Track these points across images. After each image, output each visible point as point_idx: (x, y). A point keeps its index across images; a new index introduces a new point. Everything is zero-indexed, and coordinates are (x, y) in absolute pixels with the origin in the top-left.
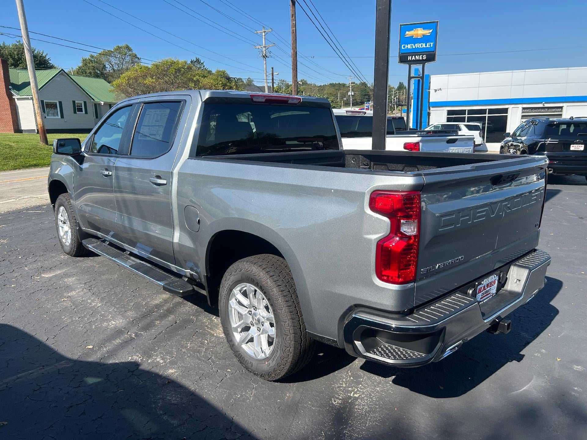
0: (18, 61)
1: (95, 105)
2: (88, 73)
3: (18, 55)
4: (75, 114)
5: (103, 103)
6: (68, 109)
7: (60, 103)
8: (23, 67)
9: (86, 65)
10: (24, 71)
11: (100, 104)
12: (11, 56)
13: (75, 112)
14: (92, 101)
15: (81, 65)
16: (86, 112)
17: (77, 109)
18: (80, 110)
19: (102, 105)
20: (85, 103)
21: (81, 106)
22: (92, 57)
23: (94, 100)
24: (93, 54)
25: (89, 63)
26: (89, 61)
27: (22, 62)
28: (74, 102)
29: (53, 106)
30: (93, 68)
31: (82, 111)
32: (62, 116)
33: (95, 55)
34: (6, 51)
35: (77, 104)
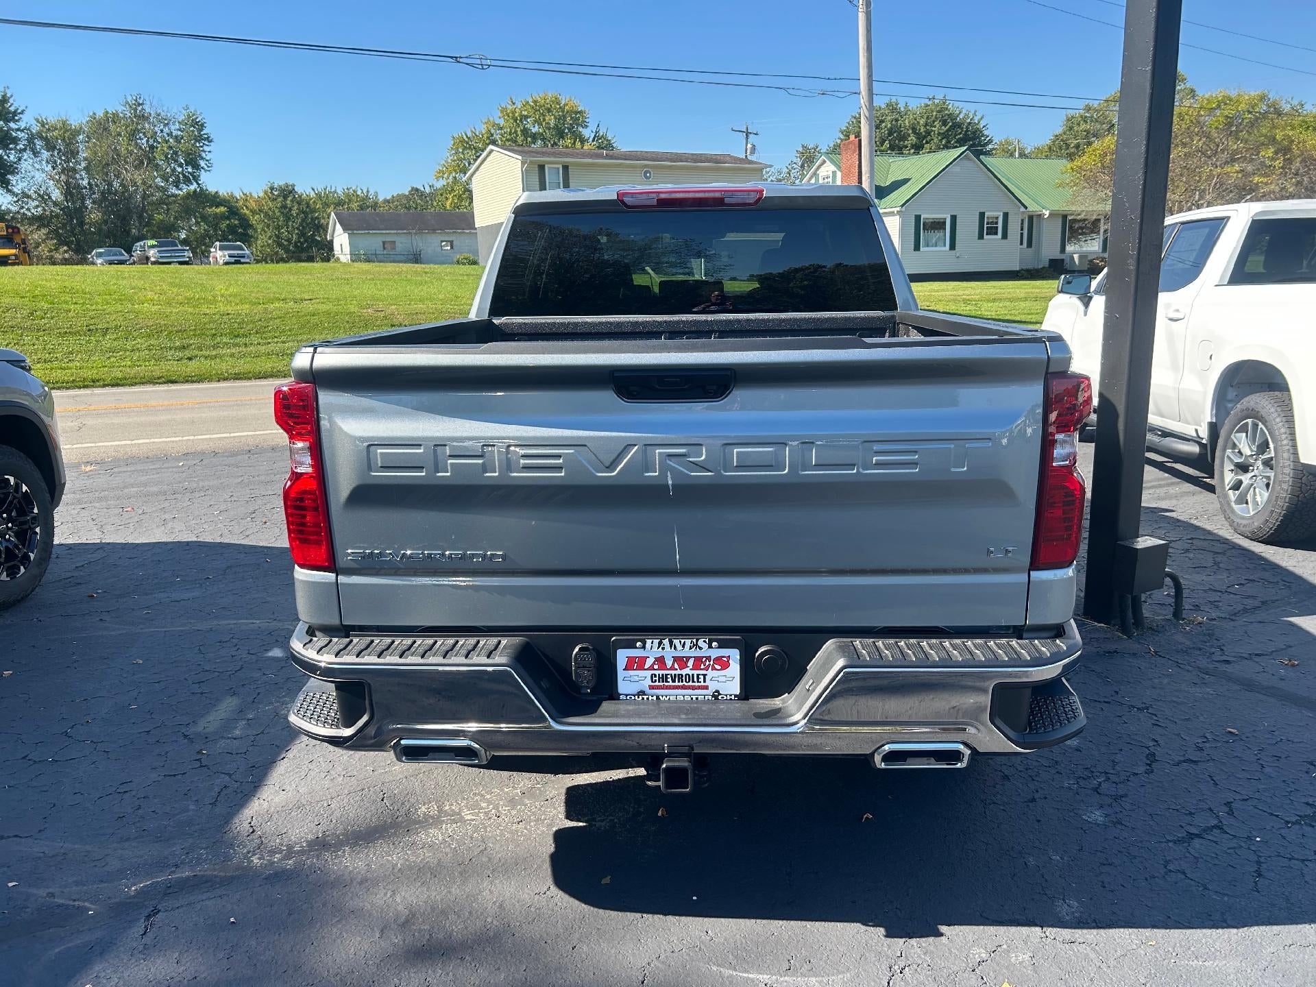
0: (925, 137)
1: (1031, 218)
2: (1073, 147)
3: (926, 125)
4: (982, 241)
5: (1047, 213)
6: (968, 228)
7: (954, 218)
8: (930, 149)
9: (1071, 128)
10: (898, 159)
11: (1040, 216)
12: (914, 129)
13: (981, 237)
14: (1022, 209)
15: (1059, 131)
16: (1005, 236)
17: (986, 228)
18: (993, 231)
19: (1046, 217)
20: (1006, 215)
21: (997, 223)
22: (1088, 108)
23: (1026, 208)
24: (1091, 103)
25: (1079, 124)
26: (1080, 119)
27: (930, 140)
28: (982, 215)
29: (938, 225)
30: (1085, 133)
31: (996, 233)
32: (953, 247)
33: (1095, 104)
34: (907, 122)
35: (987, 217)
